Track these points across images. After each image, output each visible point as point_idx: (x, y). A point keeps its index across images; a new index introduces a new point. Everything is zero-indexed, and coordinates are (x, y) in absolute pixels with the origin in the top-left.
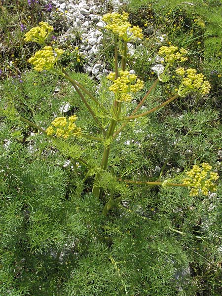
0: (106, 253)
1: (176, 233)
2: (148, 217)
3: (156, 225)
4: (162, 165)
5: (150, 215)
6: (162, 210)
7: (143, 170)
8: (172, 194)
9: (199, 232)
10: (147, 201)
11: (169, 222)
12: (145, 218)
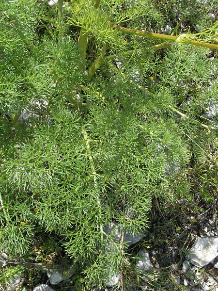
0: (76, 127)
1: (177, 114)
2: (144, 86)
3: (153, 100)
4: (175, 25)
5: (148, 84)
6: (165, 80)
7: (150, 28)
8: (182, 61)
9: (202, 116)
10: (147, 65)
11: (171, 98)
12: (140, 87)
